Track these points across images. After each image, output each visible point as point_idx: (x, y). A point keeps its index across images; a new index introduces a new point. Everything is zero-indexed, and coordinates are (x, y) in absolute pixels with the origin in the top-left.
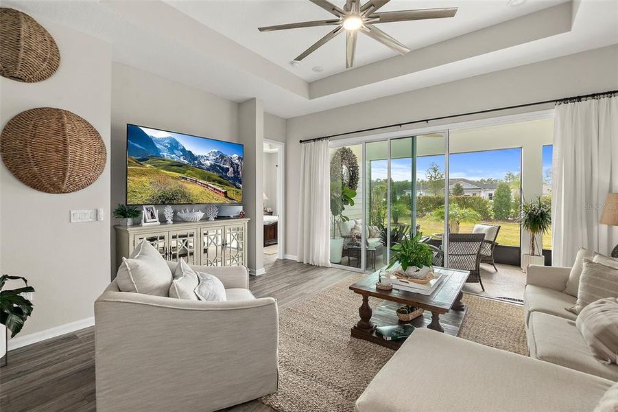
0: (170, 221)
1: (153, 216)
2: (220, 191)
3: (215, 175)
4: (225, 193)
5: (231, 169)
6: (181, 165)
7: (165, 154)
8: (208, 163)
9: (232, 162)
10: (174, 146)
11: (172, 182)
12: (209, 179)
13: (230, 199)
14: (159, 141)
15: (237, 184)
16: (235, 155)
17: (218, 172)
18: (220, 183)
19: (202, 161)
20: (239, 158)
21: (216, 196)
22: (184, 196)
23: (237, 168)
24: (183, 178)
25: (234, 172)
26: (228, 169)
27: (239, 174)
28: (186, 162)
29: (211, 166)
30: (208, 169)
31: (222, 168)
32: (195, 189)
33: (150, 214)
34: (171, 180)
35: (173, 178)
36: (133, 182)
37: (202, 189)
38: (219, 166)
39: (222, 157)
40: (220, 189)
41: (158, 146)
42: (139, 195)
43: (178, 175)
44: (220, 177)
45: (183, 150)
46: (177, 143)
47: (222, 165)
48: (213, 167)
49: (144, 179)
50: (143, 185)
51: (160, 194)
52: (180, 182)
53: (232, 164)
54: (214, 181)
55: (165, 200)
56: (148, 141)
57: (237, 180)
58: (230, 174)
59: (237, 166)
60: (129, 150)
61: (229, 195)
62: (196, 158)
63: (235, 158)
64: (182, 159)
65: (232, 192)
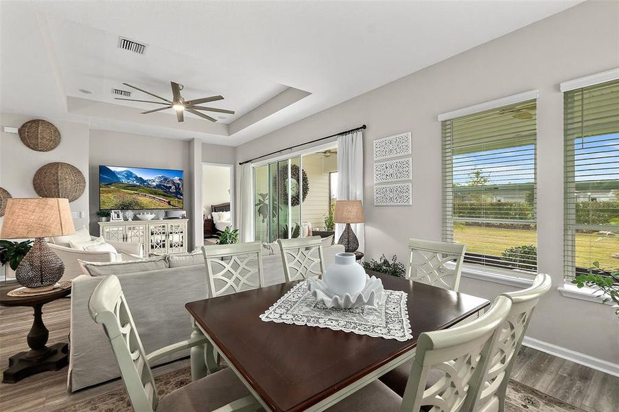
0: (130, 219)
1: (118, 216)
3: (160, 191)
4: (169, 203)
5: (173, 187)
6: (135, 186)
7: (123, 180)
8: (155, 184)
9: (174, 182)
10: (129, 175)
11: (129, 196)
12: (155, 193)
13: (172, 206)
14: (119, 173)
15: (178, 196)
16: (176, 178)
17: (163, 189)
18: (164, 195)
19: (150, 183)
20: (180, 180)
21: (161, 204)
22: (137, 204)
23: (179, 186)
24: (136, 194)
25: (176, 188)
26: (171, 187)
27: (180, 189)
28: (138, 184)
29: (157, 185)
30: (154, 188)
31: (166, 187)
32: (144, 200)
33: (116, 215)
35: (129, 194)
36: (103, 197)
37: (150, 200)
38: (164, 186)
39: (166, 179)
40: (164, 200)
41: (119, 176)
42: (107, 204)
43: (133, 192)
44: (164, 192)
45: (136, 177)
46: (131, 173)
48: (158, 186)
49: (110, 195)
50: (110, 198)
51: (121, 203)
52: (134, 196)
53: (174, 184)
54: (160, 195)
55: (125, 207)
56: (113, 174)
57: (178, 193)
58: (173, 189)
59: (179, 184)
60: (101, 179)
61: (172, 203)
62: (145, 181)
63: (176, 179)
64: (135, 182)
65: (174, 201)
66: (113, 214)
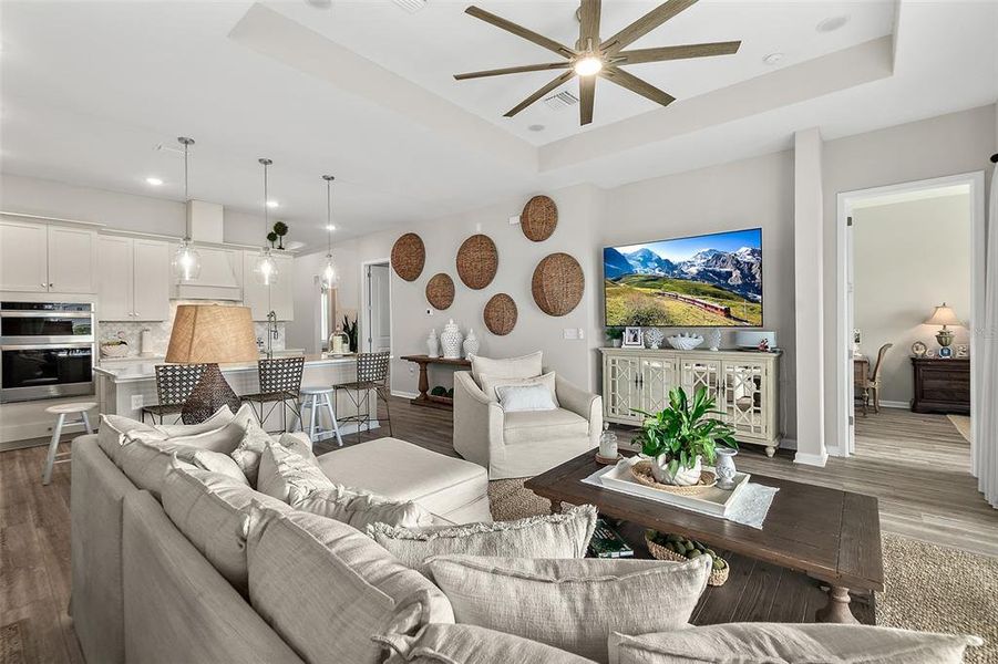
0: (655, 346)
1: (635, 339)
2: (717, 309)
3: (707, 286)
4: (727, 312)
5: (736, 273)
6: (656, 279)
7: (638, 269)
8: (694, 270)
9: (738, 262)
10: (647, 258)
11: (647, 299)
12: (697, 292)
13: (735, 319)
14: (631, 257)
15: (750, 295)
16: (743, 249)
17: (712, 280)
18: (715, 295)
19: (684, 269)
20: (753, 253)
21: (709, 315)
22: (662, 316)
23: (750, 269)
24: (660, 294)
25: (744, 276)
26: (730, 274)
27: (753, 277)
28: (662, 274)
29: (699, 273)
30: (694, 279)
31: (719, 274)
32: (676, 307)
33: (632, 336)
34: (646, 298)
35: (647, 295)
36: (611, 302)
37: (685, 306)
38: (714, 272)
39: (718, 257)
40: (716, 305)
41: (631, 262)
42: (615, 316)
43: (653, 290)
44: (714, 286)
45: (659, 260)
46: (651, 254)
47: (717, 269)
48: (702, 275)
49: (619, 299)
50: (618, 305)
51: (634, 314)
52: (656, 300)
53: (737, 265)
54: (704, 294)
55: (644, 320)
56: (621, 259)
57: (750, 287)
58: (736, 279)
59: (750, 265)
60: (607, 272)
61: (733, 313)
62: (675, 267)
63: (744, 252)
64: (657, 271)
65: (739, 308)
66: (627, 335)
